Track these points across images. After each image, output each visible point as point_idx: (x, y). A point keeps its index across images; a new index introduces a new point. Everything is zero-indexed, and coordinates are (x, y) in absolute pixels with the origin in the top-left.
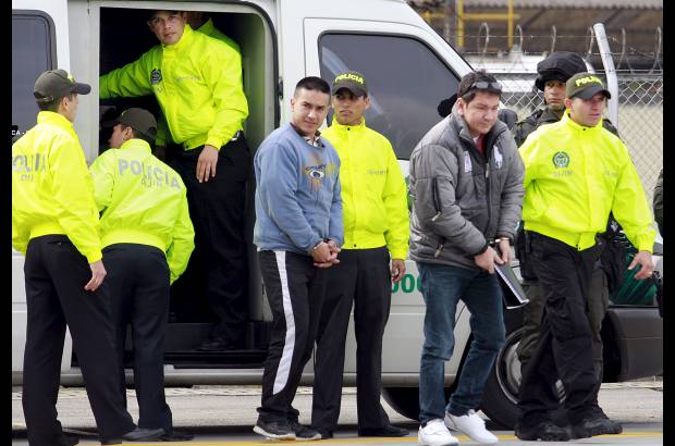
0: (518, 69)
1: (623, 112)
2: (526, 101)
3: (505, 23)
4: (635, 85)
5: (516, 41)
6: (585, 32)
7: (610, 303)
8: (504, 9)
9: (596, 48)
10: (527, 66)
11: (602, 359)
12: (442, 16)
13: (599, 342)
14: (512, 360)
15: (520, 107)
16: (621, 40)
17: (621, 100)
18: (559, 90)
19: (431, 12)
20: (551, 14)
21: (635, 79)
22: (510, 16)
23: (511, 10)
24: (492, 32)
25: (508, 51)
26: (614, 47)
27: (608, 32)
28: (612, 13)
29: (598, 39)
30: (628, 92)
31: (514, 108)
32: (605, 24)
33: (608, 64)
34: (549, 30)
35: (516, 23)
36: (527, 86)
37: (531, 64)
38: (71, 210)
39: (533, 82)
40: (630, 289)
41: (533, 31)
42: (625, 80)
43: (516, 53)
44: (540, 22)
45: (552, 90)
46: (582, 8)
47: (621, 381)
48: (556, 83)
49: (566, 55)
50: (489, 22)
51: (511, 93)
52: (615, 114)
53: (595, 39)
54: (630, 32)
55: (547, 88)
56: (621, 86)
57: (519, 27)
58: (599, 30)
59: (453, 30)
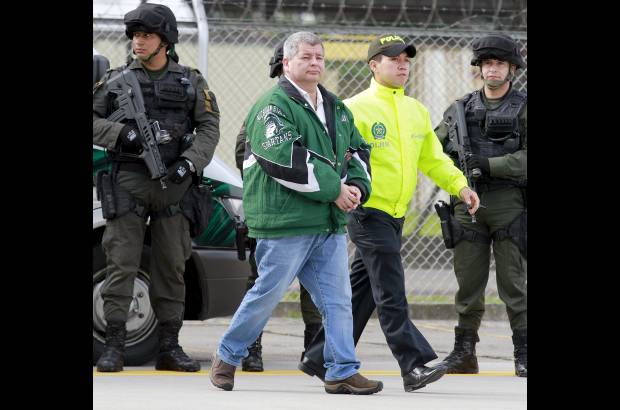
11: (184, 300)
13: (180, 283)
14: (97, 298)
33: (199, 13)
40: (212, 233)
47: (202, 320)
55: (134, 38)
56: (212, 34)
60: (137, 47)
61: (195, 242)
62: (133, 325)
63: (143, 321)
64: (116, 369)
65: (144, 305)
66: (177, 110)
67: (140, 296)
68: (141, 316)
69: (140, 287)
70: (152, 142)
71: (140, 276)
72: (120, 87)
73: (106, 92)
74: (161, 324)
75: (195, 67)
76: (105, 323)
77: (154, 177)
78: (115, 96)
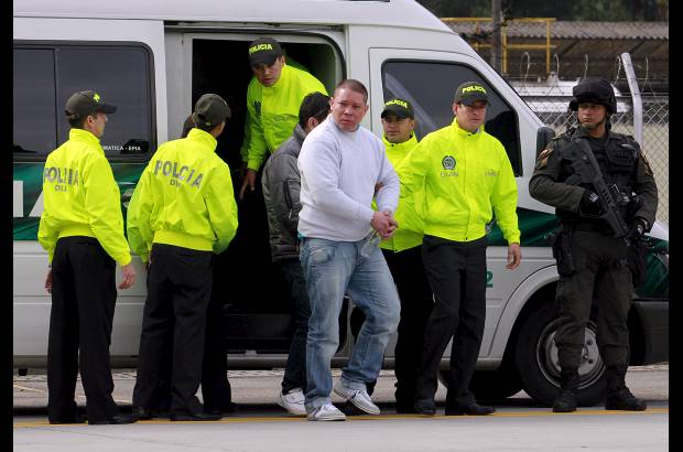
0: (555, 92)
1: (647, 130)
2: (562, 120)
3: (544, 51)
4: (657, 106)
5: (553, 68)
6: (613, 60)
7: (635, 296)
8: (542, 39)
9: (623, 74)
10: (563, 90)
11: (628, 344)
12: (489, 46)
14: (551, 346)
15: (556, 125)
16: (645, 67)
17: (645, 120)
18: (592, 111)
19: (479, 43)
20: (584, 44)
21: (658, 101)
22: (548, 46)
23: (548, 41)
24: (532, 59)
25: (547, 76)
26: (639, 73)
27: (633, 60)
28: (636, 44)
29: (626, 66)
30: (651, 113)
31: (552, 126)
32: (631, 53)
33: (634, 88)
34: (583, 59)
35: (553, 52)
36: (564, 107)
37: (568, 88)
38: (104, 220)
39: (568, 104)
41: (568, 59)
42: (649, 102)
43: (553, 79)
44: (575, 51)
45: (586, 112)
46: (610, 39)
47: (646, 365)
48: (590, 105)
49: (598, 80)
50: (530, 51)
51: (549, 113)
52: (640, 132)
53: (622, 66)
54: (652, 60)
55: (580, 109)
56: (645, 107)
57: (556, 55)
58: (626, 58)
59: (499, 58)
60: (585, 116)
61: (638, 293)
62: (584, 369)
63: (593, 365)
64: (571, 409)
65: (593, 352)
66: (624, 173)
67: (589, 343)
68: (591, 362)
69: (589, 335)
70: (612, 204)
71: (589, 325)
72: (574, 154)
73: (560, 159)
74: (609, 368)
75: (628, 134)
76: (559, 369)
77: (616, 236)
78: (570, 162)
